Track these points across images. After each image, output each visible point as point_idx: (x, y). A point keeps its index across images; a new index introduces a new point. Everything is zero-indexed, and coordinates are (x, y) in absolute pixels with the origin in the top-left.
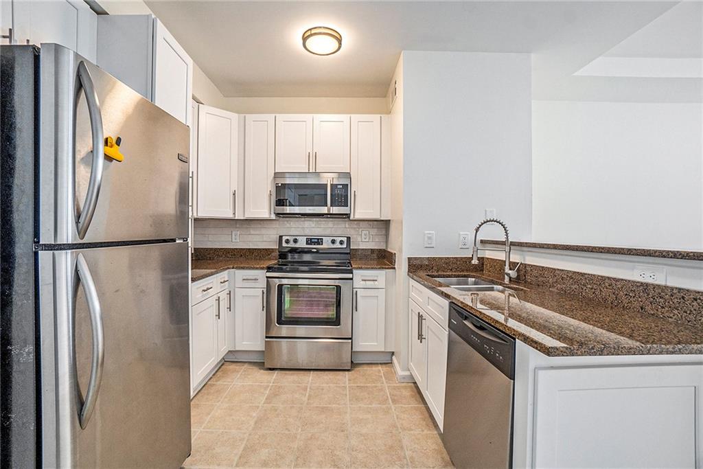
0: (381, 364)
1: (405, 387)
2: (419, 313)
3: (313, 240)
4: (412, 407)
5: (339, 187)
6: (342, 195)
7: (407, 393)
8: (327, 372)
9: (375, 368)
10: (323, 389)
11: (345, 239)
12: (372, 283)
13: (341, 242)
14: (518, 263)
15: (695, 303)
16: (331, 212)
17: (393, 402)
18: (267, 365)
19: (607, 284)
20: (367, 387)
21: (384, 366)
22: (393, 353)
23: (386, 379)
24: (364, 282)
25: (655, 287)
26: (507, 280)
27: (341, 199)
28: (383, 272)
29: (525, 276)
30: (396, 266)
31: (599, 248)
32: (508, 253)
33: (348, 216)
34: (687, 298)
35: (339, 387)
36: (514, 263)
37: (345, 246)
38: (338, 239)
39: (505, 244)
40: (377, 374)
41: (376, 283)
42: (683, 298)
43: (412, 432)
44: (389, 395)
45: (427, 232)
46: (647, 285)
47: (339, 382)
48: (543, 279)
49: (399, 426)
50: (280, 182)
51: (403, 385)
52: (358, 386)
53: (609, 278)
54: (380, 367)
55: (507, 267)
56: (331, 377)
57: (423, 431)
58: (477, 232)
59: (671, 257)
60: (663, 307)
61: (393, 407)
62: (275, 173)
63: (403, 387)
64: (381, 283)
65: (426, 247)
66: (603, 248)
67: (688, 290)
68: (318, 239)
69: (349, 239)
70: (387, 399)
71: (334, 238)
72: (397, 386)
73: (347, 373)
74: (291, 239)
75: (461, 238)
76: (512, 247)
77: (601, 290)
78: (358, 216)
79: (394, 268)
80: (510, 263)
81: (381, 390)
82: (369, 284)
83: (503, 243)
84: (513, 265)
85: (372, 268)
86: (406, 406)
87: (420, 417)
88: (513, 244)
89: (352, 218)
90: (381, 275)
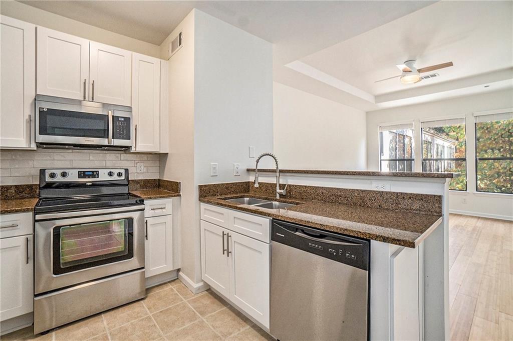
0: (169, 282)
1: (202, 297)
2: (223, 232)
3: (87, 173)
4: (218, 313)
5: (120, 119)
6: (124, 127)
7: (208, 301)
8: (120, 309)
9: (167, 288)
10: (126, 330)
11: (123, 171)
12: (160, 210)
13: (120, 175)
14: (286, 185)
15: (410, 200)
16: (112, 144)
17: (201, 314)
18: (37, 330)
19: (356, 194)
20: (170, 309)
21: (173, 283)
22: (179, 270)
23: (182, 295)
24: (153, 211)
25: (387, 193)
26: (278, 197)
27: (123, 132)
28: (170, 200)
29: (290, 193)
30: (181, 194)
31: (353, 172)
32: (278, 178)
33: (128, 148)
34: (405, 197)
35: (143, 320)
36: (283, 185)
37: (123, 178)
38: (116, 172)
39: (276, 172)
40: (172, 293)
41: (164, 210)
42: (403, 198)
43: (232, 335)
44: (194, 310)
45: (212, 164)
46: (382, 192)
47: (139, 315)
48: (306, 194)
49: (219, 335)
50: (46, 106)
51: (200, 295)
52: (161, 312)
53: (357, 190)
54: (170, 286)
55: (278, 187)
56: (128, 312)
57: (239, 330)
58: (257, 163)
59: (399, 176)
60: (392, 204)
61: (204, 320)
62: (37, 95)
63: (200, 297)
64: (169, 209)
65: (212, 176)
66: (355, 172)
67: (406, 193)
68: (93, 172)
69: (127, 170)
70: (195, 313)
71: (112, 170)
72: (196, 299)
73: (142, 302)
74: (58, 172)
75: (235, 168)
76: (281, 174)
77: (352, 198)
78: (139, 149)
79: (180, 196)
80: (280, 185)
81: (184, 307)
82: (158, 212)
83: (274, 171)
84: (282, 187)
85: (161, 197)
86: (213, 313)
87: (230, 319)
88: (281, 171)
89: (133, 150)
90: (168, 203)
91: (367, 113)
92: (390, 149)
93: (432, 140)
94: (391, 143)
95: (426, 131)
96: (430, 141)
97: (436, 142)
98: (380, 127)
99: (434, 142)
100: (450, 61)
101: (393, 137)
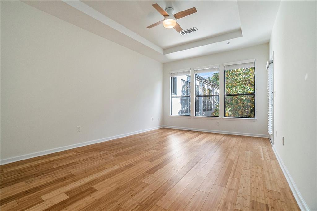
91: (163, 64)
92: (182, 91)
93: (212, 89)
94: (183, 87)
95: (208, 83)
96: (211, 89)
97: (215, 91)
98: (171, 74)
99: (213, 90)
100: (194, 7)
101: (185, 84)
